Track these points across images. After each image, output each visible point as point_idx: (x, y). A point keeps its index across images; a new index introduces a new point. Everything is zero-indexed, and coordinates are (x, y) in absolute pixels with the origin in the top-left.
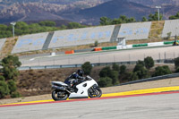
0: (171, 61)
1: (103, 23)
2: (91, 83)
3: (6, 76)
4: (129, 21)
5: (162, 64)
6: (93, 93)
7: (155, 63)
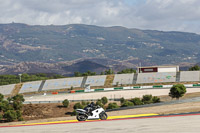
0: (118, 100)
1: (76, 75)
2: (101, 110)
3: (15, 107)
4: (92, 75)
5: (112, 102)
6: (102, 117)
7: (109, 102)
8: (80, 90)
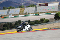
1: (4, 9)
7: (22, 22)
8: (6, 17)
